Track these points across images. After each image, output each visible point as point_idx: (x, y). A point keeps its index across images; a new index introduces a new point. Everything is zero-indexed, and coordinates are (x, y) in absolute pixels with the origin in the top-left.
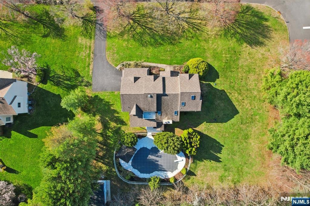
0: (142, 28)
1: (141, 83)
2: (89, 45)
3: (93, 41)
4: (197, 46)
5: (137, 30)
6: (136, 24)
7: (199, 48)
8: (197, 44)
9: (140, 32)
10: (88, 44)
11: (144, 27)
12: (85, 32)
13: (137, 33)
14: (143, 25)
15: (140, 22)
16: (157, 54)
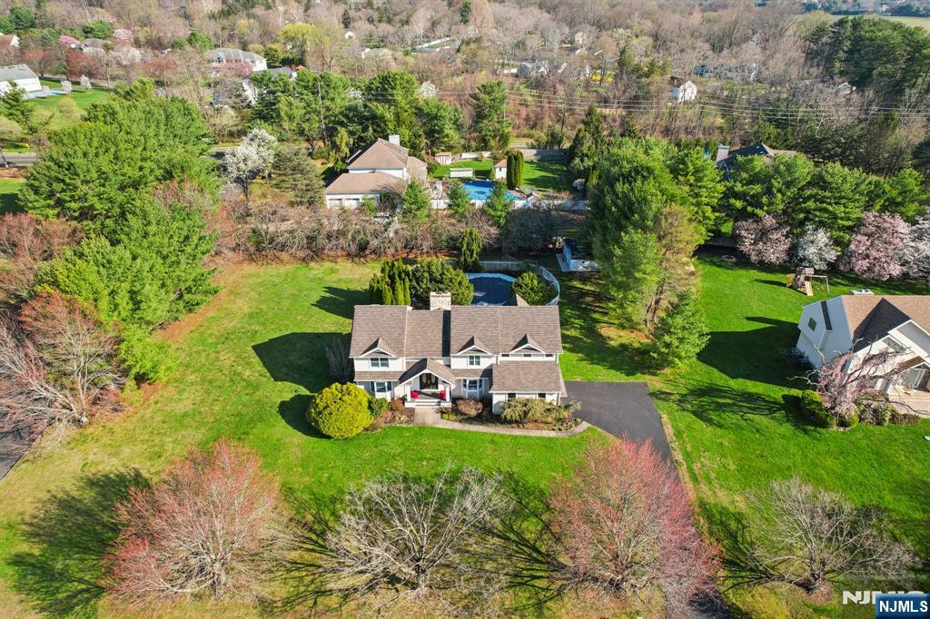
0: (517, 534)
1: (507, 335)
2: (702, 485)
3: (692, 495)
4: (327, 475)
5: (539, 528)
6: (543, 549)
7: (321, 469)
8: (324, 480)
9: (526, 518)
10: (704, 488)
11: (512, 536)
12: (733, 525)
13: (536, 516)
14: (517, 543)
15: (529, 555)
16: (466, 451)
